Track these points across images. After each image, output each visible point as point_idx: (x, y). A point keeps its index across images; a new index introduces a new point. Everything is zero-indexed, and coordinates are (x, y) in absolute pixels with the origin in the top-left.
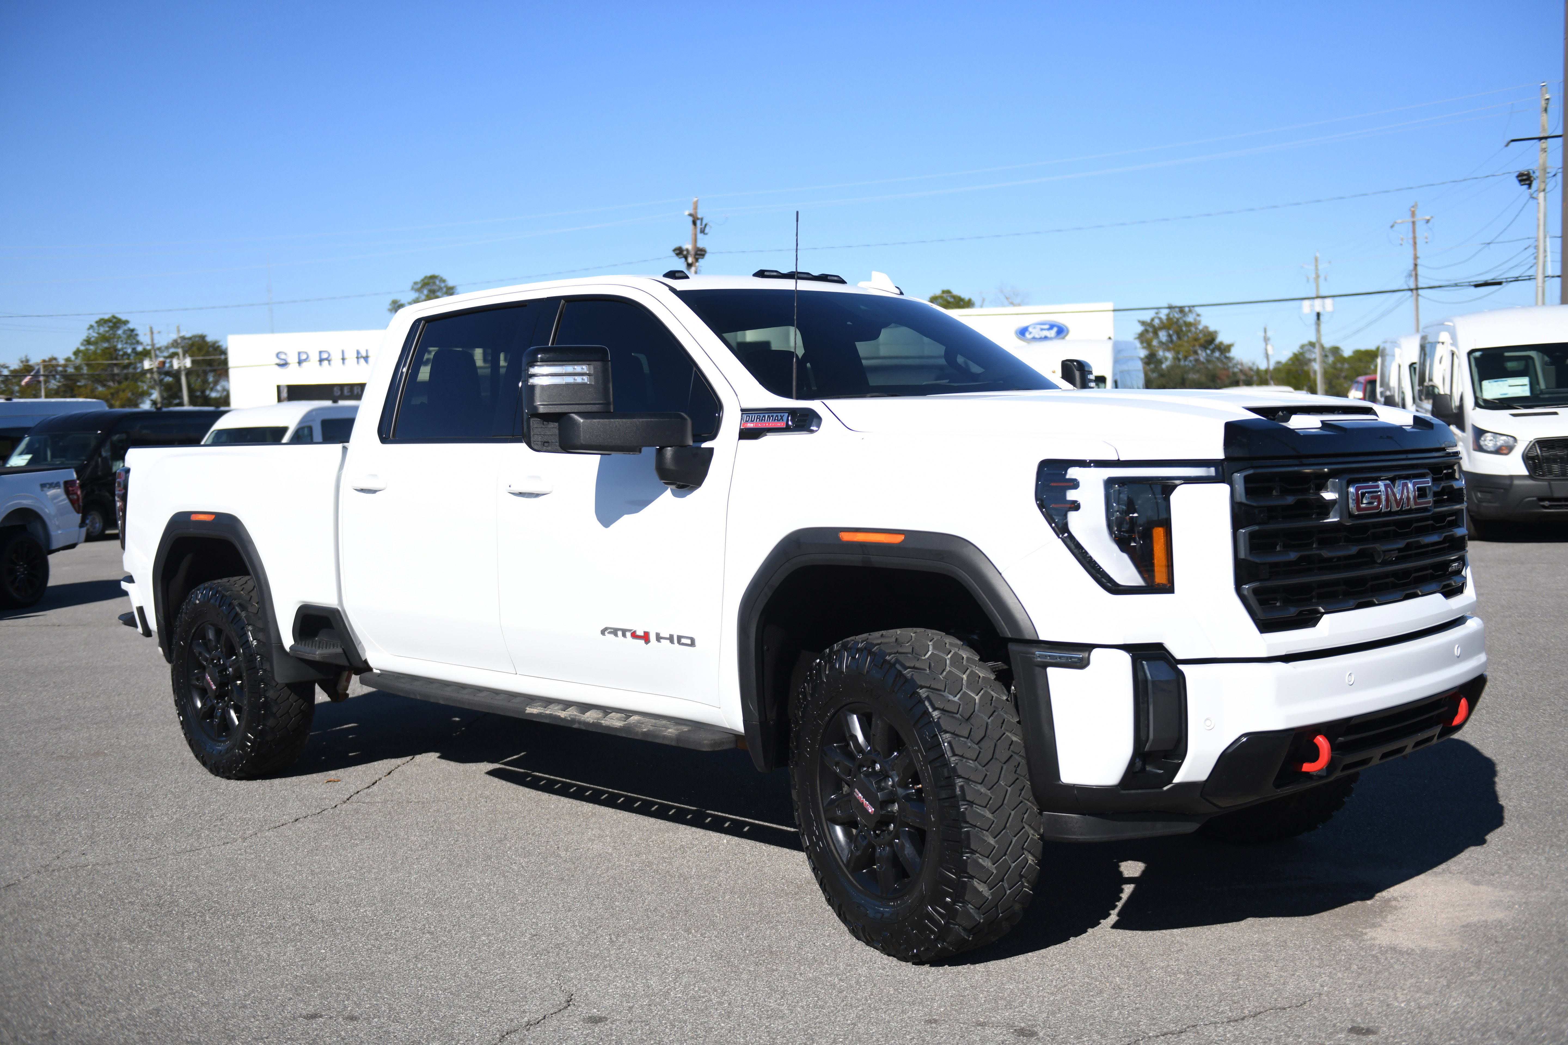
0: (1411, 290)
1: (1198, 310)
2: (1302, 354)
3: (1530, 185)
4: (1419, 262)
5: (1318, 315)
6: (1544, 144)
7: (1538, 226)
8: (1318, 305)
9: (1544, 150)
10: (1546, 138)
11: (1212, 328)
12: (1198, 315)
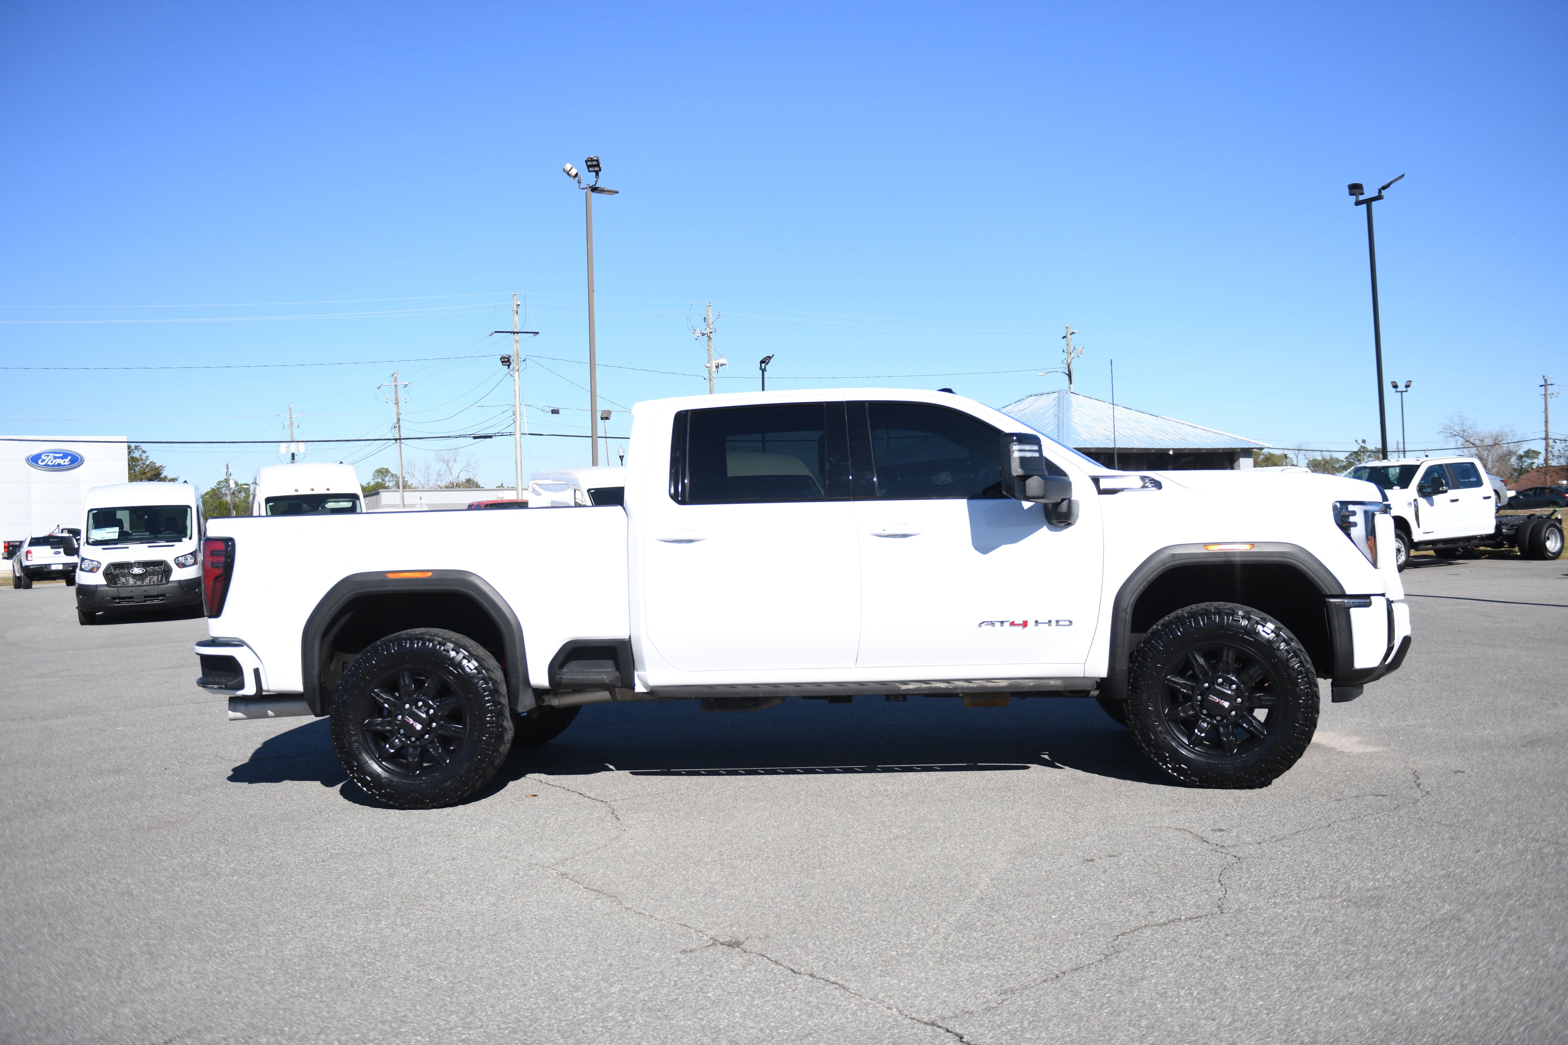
0: (396, 440)
1: (143, 446)
2: (219, 489)
3: (509, 366)
4: (401, 417)
5: (293, 455)
6: (517, 337)
7: (515, 396)
8: (293, 448)
9: (517, 341)
10: (518, 333)
11: (158, 465)
12: (144, 452)
